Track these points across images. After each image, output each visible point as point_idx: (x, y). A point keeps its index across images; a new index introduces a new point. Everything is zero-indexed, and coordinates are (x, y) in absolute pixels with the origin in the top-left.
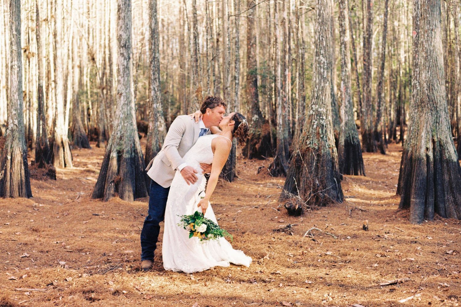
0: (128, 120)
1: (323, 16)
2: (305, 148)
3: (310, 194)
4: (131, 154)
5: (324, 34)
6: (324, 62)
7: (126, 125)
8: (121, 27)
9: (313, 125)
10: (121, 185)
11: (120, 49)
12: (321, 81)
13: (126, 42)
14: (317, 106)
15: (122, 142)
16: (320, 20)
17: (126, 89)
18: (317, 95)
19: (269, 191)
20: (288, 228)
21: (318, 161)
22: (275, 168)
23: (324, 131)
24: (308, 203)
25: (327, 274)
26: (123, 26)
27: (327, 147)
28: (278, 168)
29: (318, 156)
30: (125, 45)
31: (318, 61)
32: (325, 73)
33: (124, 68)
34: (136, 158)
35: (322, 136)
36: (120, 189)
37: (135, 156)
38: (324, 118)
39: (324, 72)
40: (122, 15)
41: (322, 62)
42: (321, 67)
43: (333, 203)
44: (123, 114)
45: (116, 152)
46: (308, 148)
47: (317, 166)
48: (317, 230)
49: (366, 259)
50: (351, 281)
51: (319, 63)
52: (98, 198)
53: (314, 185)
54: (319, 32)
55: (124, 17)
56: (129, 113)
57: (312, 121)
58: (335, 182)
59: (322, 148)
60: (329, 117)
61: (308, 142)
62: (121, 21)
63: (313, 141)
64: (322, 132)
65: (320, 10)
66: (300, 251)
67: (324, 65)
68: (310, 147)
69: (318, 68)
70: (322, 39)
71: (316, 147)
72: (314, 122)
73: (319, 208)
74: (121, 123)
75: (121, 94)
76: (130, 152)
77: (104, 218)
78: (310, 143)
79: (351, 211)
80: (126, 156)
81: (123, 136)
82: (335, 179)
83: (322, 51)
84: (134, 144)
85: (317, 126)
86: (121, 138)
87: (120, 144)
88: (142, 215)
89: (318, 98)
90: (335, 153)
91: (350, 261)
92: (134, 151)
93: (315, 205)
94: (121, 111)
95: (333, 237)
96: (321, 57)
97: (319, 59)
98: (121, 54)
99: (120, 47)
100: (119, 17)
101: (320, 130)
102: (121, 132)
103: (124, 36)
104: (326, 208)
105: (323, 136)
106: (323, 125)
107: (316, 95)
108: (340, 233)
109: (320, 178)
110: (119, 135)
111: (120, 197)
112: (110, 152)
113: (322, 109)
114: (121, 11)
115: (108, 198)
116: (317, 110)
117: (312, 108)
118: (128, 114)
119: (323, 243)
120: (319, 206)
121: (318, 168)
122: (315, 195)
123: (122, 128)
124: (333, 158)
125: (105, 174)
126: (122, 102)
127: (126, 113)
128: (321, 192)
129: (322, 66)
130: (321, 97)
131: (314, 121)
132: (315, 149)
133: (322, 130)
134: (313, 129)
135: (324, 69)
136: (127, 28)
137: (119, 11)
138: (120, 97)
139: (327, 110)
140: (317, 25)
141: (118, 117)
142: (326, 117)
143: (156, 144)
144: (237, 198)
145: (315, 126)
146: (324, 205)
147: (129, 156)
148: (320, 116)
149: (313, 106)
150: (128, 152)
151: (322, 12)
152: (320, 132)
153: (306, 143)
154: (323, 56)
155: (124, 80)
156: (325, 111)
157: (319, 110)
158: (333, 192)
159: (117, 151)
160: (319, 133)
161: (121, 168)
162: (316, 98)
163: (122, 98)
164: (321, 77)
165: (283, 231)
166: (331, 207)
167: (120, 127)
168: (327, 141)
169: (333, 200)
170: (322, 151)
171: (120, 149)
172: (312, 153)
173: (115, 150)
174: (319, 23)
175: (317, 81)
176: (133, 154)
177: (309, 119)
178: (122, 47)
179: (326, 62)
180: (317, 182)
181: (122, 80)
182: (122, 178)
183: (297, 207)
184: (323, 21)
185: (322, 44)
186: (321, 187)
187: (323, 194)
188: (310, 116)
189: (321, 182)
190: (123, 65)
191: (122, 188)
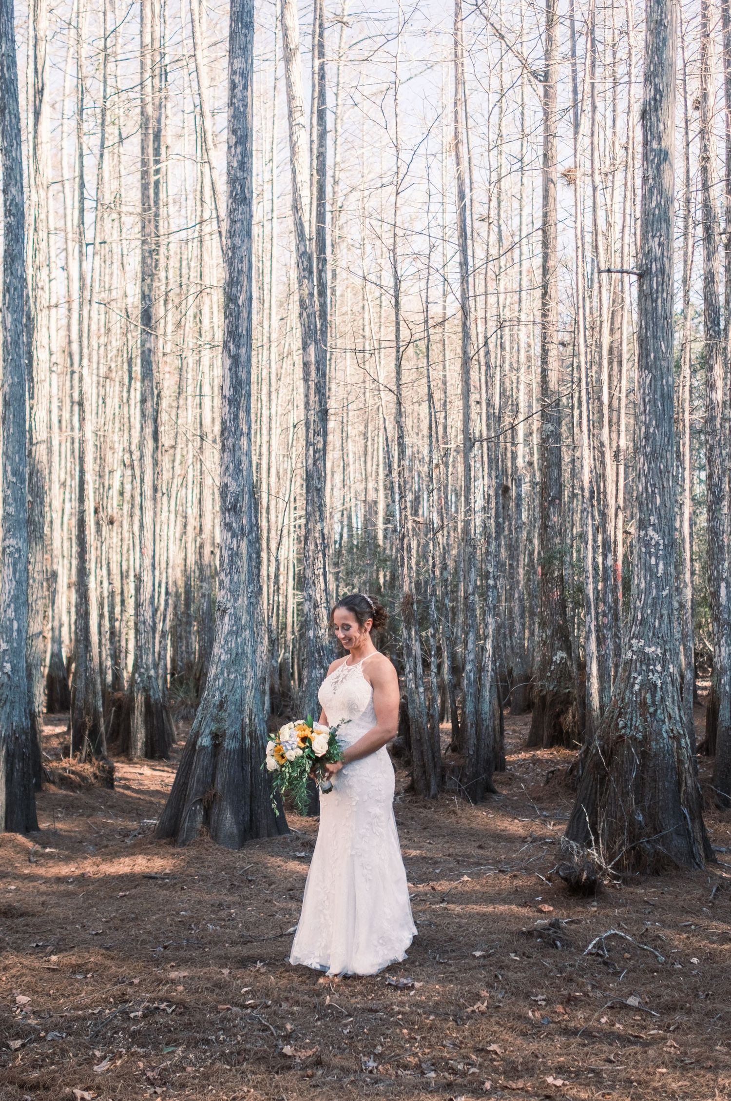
0: (236, 667)
1: (655, 439)
2: (613, 735)
3: (622, 844)
4: (243, 739)
5: (656, 478)
6: (657, 542)
7: (232, 677)
8: (227, 468)
9: (633, 685)
10: (215, 811)
11: (224, 513)
12: (650, 586)
13: (237, 500)
14: (642, 642)
15: (225, 715)
16: (648, 449)
17: (236, 600)
18: (642, 616)
19: (556, 828)
20: (553, 930)
21: (643, 765)
23: (658, 698)
24: (616, 867)
25: (610, 1061)
26: (231, 465)
27: (665, 735)
29: (644, 755)
30: (234, 507)
31: (644, 541)
32: (661, 566)
33: (231, 556)
34: (253, 750)
35: (652, 710)
36: (214, 818)
37: (251, 745)
38: (659, 668)
39: (657, 564)
40: (230, 442)
41: (653, 542)
42: (650, 553)
43: (677, 867)
44: (227, 653)
45: (209, 738)
46: (621, 737)
47: (640, 778)
48: (621, 937)
49: (720, 1023)
50: (663, 1086)
51: (647, 545)
52: (168, 836)
53: (632, 823)
54: (646, 476)
55: (234, 446)
56: (240, 651)
57: (630, 674)
58: (685, 817)
59: (654, 737)
60: (671, 666)
61: (621, 724)
62: (225, 455)
63: (631, 720)
64: (654, 703)
65: (647, 427)
66: (565, 992)
67: (658, 550)
68: (625, 734)
69: (643, 556)
70: (653, 492)
71: (640, 736)
72: (635, 678)
73: (643, 879)
74: (222, 673)
75: (225, 611)
76: (240, 737)
77: (166, 884)
78: (625, 727)
79: (718, 889)
80: (229, 745)
81: (226, 701)
82: (686, 811)
83: (652, 518)
84: (250, 720)
85: (642, 685)
86: (221, 706)
87: (217, 719)
88: (250, 881)
89: (643, 622)
90: (684, 751)
91: (678, 1028)
92: (250, 735)
93: (634, 870)
94: (223, 647)
95: (656, 956)
96: (651, 532)
97: (646, 535)
98: (226, 525)
99: (225, 510)
100: (223, 445)
101: (648, 696)
102: (221, 693)
103: (233, 487)
104: (660, 879)
105: (656, 711)
106: (655, 686)
107: (640, 617)
108: (676, 947)
109: (649, 807)
110: (217, 697)
111: (212, 837)
112: (197, 735)
113: (653, 649)
114: (226, 434)
115: (187, 839)
116: (641, 651)
117: (631, 646)
118: (237, 654)
119: (628, 973)
120: (642, 874)
121: (644, 784)
122: (634, 848)
123: (224, 684)
124: (680, 762)
125: (185, 784)
126: (226, 628)
127: (234, 652)
128: (648, 842)
129: (653, 550)
130: (651, 620)
131: (635, 675)
132: (636, 739)
133: (653, 696)
134: (632, 693)
135: (657, 558)
136: (241, 471)
137: (222, 433)
138: (222, 617)
139: (665, 651)
140: (642, 460)
141: (216, 659)
142: (663, 667)
144: (478, 844)
145: (637, 687)
146: (656, 873)
147: (237, 745)
148: (648, 665)
149: (634, 641)
150: (234, 736)
151: (651, 430)
152: (649, 701)
153: (618, 724)
154: (654, 530)
155: (231, 581)
156: (659, 651)
157: (647, 650)
158: (678, 843)
159: (211, 733)
160: (646, 703)
161: (218, 771)
162: (641, 624)
163: (227, 619)
164: (651, 576)
165: (540, 936)
166: (671, 878)
167: (221, 681)
168: (664, 722)
169: (678, 863)
170: (653, 743)
171: (219, 729)
172: (629, 748)
173: (207, 731)
174: (646, 455)
175: (643, 585)
176: (248, 740)
177: (625, 670)
178: (229, 510)
179: (661, 542)
180: (641, 818)
181: (227, 580)
182: (219, 792)
183: (585, 876)
184: (654, 451)
185: (654, 502)
186: (648, 830)
187: (653, 847)
188: (626, 663)
189: (651, 817)
190: (231, 549)
191: (218, 815)
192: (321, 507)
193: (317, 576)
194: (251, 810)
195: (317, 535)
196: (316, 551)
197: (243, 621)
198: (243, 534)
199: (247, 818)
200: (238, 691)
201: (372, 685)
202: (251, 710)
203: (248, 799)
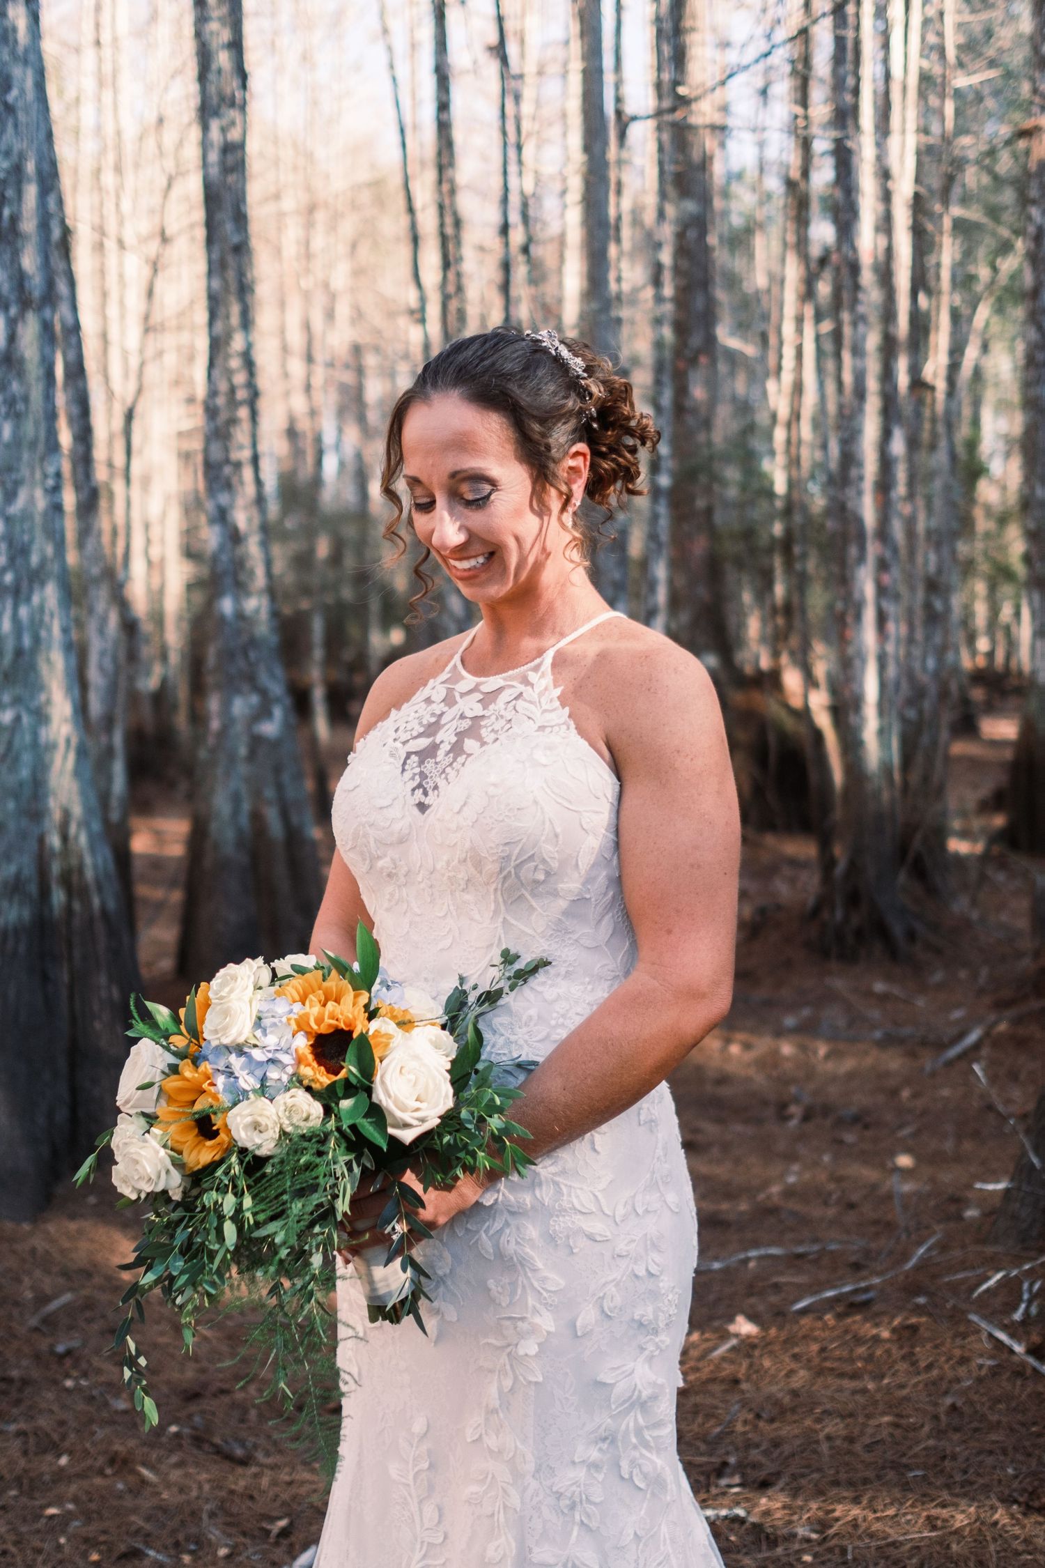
0: (18, 691)
4: (45, 892)
22: (839, 915)
28: (855, 921)
34: (77, 923)
37: (69, 910)
56: (27, 641)
76: (33, 888)
84: (65, 838)
92: (66, 879)
118: (19, 652)
143: (236, 812)
147: (26, 914)
176: (58, 897)
192: (244, 290)
193: (238, 465)
194: (74, 1090)
195: (235, 363)
196: (233, 403)
197: (35, 559)
198: (25, 303)
199: (62, 1115)
200: (26, 757)
201: (617, 768)
202: (67, 814)
203: (62, 1063)
